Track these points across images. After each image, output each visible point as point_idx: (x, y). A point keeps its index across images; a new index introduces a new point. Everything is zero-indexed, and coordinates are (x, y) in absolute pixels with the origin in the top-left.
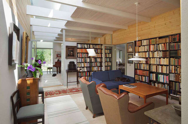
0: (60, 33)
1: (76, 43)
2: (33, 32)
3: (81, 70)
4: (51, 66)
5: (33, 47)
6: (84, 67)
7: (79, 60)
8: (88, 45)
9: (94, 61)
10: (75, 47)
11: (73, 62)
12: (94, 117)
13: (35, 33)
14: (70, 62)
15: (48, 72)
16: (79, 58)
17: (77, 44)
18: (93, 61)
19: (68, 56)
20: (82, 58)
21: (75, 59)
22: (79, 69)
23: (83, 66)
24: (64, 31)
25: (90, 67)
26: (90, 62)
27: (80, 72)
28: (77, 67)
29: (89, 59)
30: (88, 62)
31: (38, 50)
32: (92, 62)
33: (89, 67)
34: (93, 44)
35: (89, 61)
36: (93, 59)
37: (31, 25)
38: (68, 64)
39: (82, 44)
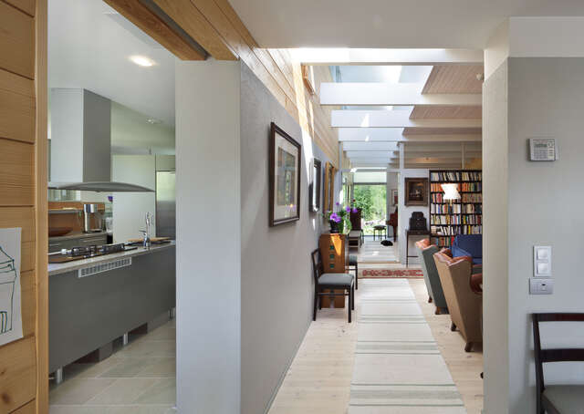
0: (396, 149)
1: (427, 171)
2: (345, 152)
3: (440, 230)
4: (383, 223)
5: (344, 181)
6: (446, 226)
7: (436, 209)
8: (457, 174)
9: (473, 212)
10: (426, 179)
11: (421, 214)
12: (437, 313)
13: (348, 155)
14: (414, 214)
15: (377, 238)
16: (435, 204)
17: (431, 172)
18: (469, 211)
19: (410, 199)
20: (443, 204)
21: (426, 206)
22: (434, 229)
23: (444, 223)
24: (402, 146)
25: (461, 226)
26: (462, 214)
27: (438, 237)
28: (431, 225)
29: (459, 206)
30: (457, 215)
31: (355, 187)
32: (468, 215)
33: (459, 226)
34: (469, 171)
35: (459, 212)
36: (469, 206)
37: (340, 142)
38: (411, 216)
39: (442, 171)
